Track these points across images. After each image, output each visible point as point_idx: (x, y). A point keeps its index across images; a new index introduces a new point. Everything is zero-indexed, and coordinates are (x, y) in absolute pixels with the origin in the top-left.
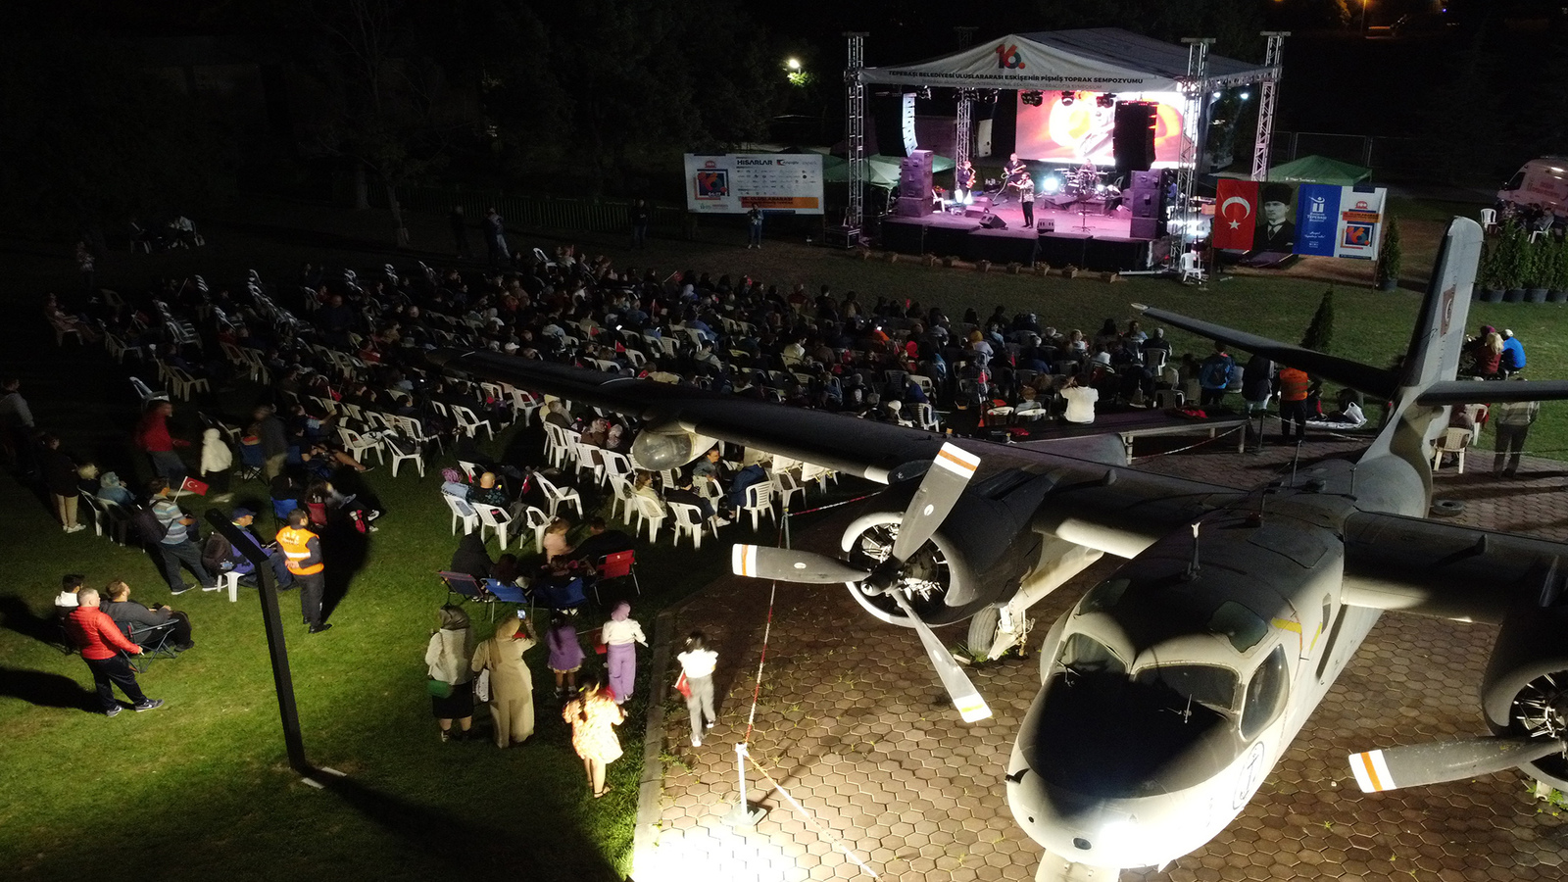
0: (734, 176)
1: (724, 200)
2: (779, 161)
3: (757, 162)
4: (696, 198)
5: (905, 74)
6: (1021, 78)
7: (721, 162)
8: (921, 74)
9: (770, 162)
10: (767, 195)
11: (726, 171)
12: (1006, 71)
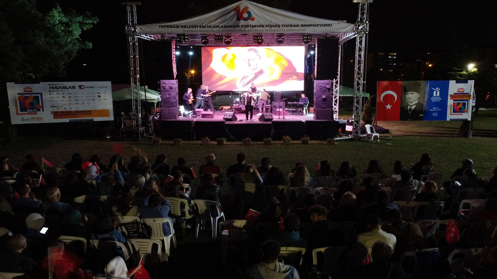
0: (46, 96)
1: (40, 114)
2: (80, 87)
3: (64, 88)
4: (18, 114)
5: (171, 27)
6: (253, 26)
7: (36, 88)
8: (182, 27)
9: (74, 87)
10: (73, 110)
11: (41, 94)
12: (242, 22)
